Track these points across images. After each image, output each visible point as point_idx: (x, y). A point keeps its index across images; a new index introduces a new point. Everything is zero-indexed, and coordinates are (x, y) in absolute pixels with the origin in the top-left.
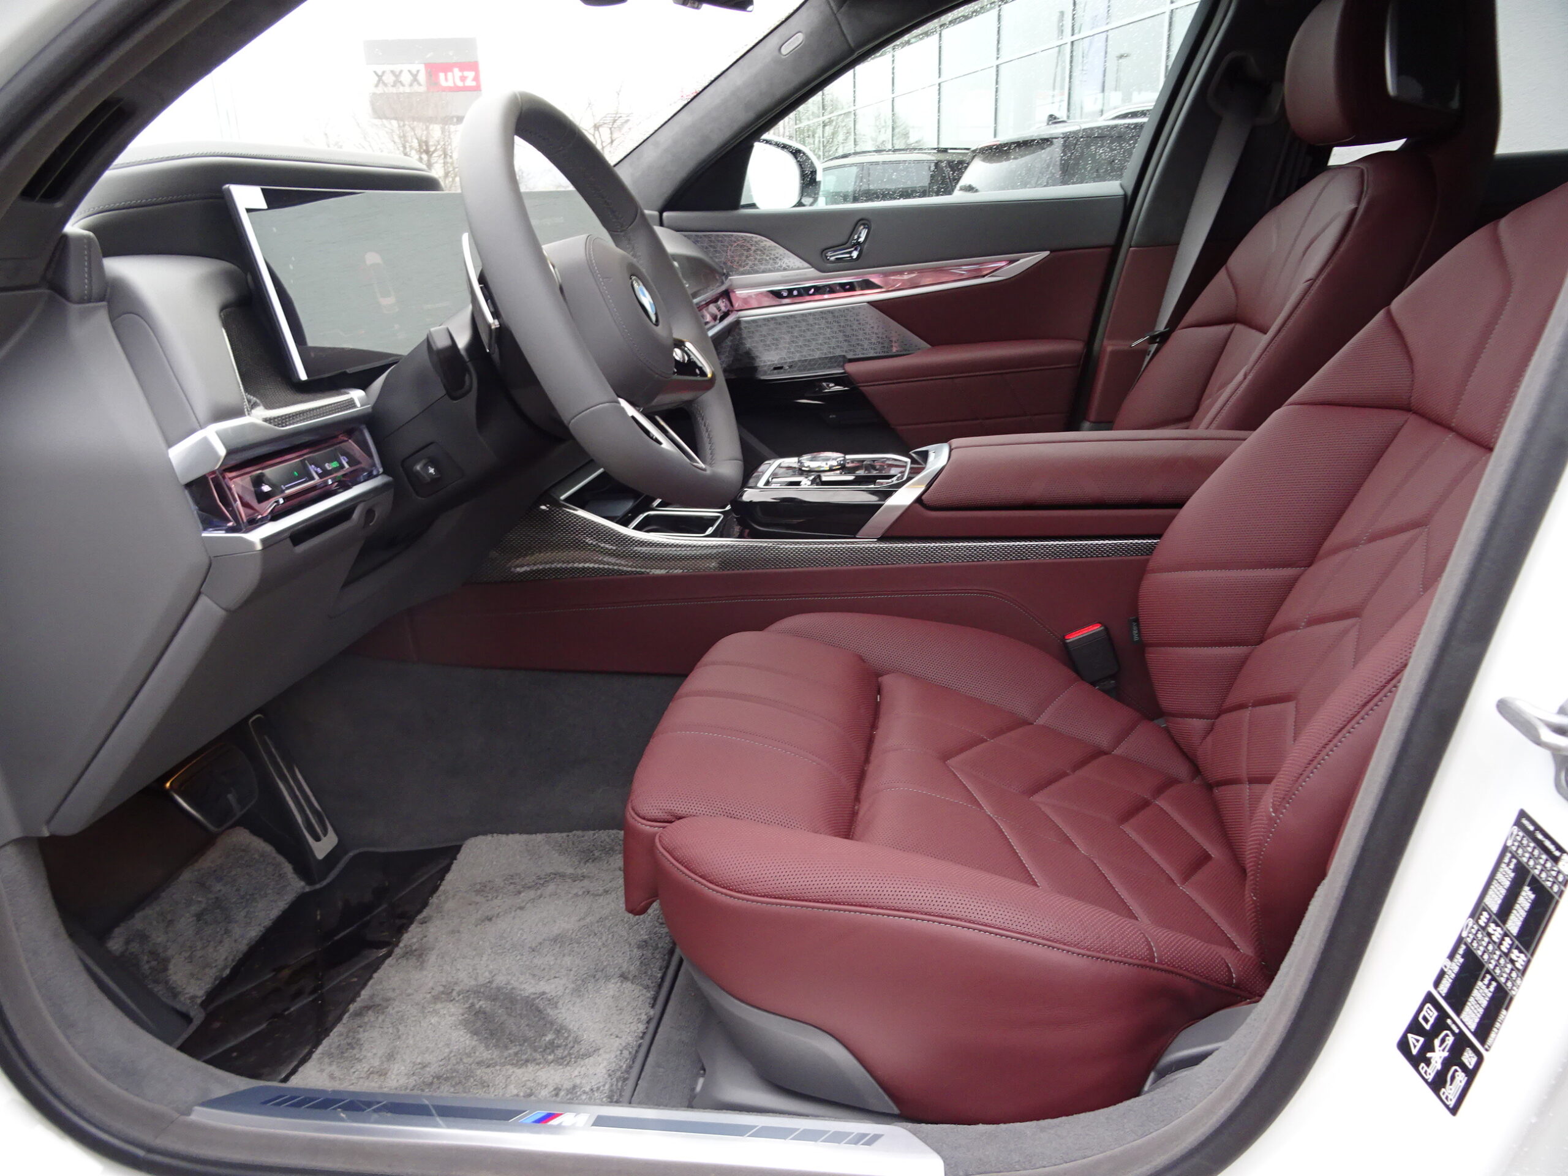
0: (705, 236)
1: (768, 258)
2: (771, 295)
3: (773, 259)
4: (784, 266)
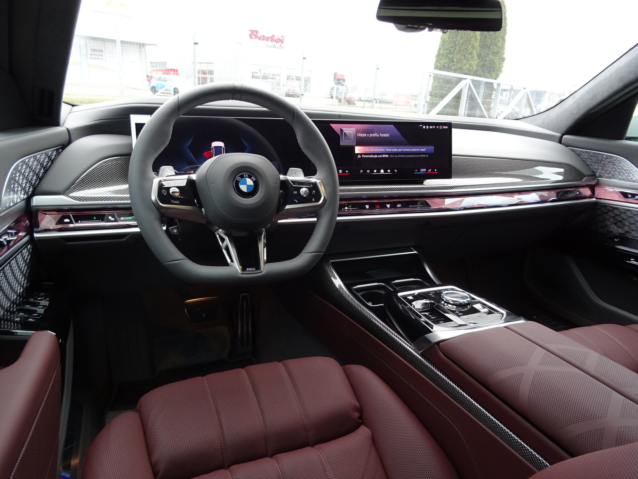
0: (586, 152)
1: (625, 172)
2: (621, 195)
3: (628, 173)
4: (634, 179)
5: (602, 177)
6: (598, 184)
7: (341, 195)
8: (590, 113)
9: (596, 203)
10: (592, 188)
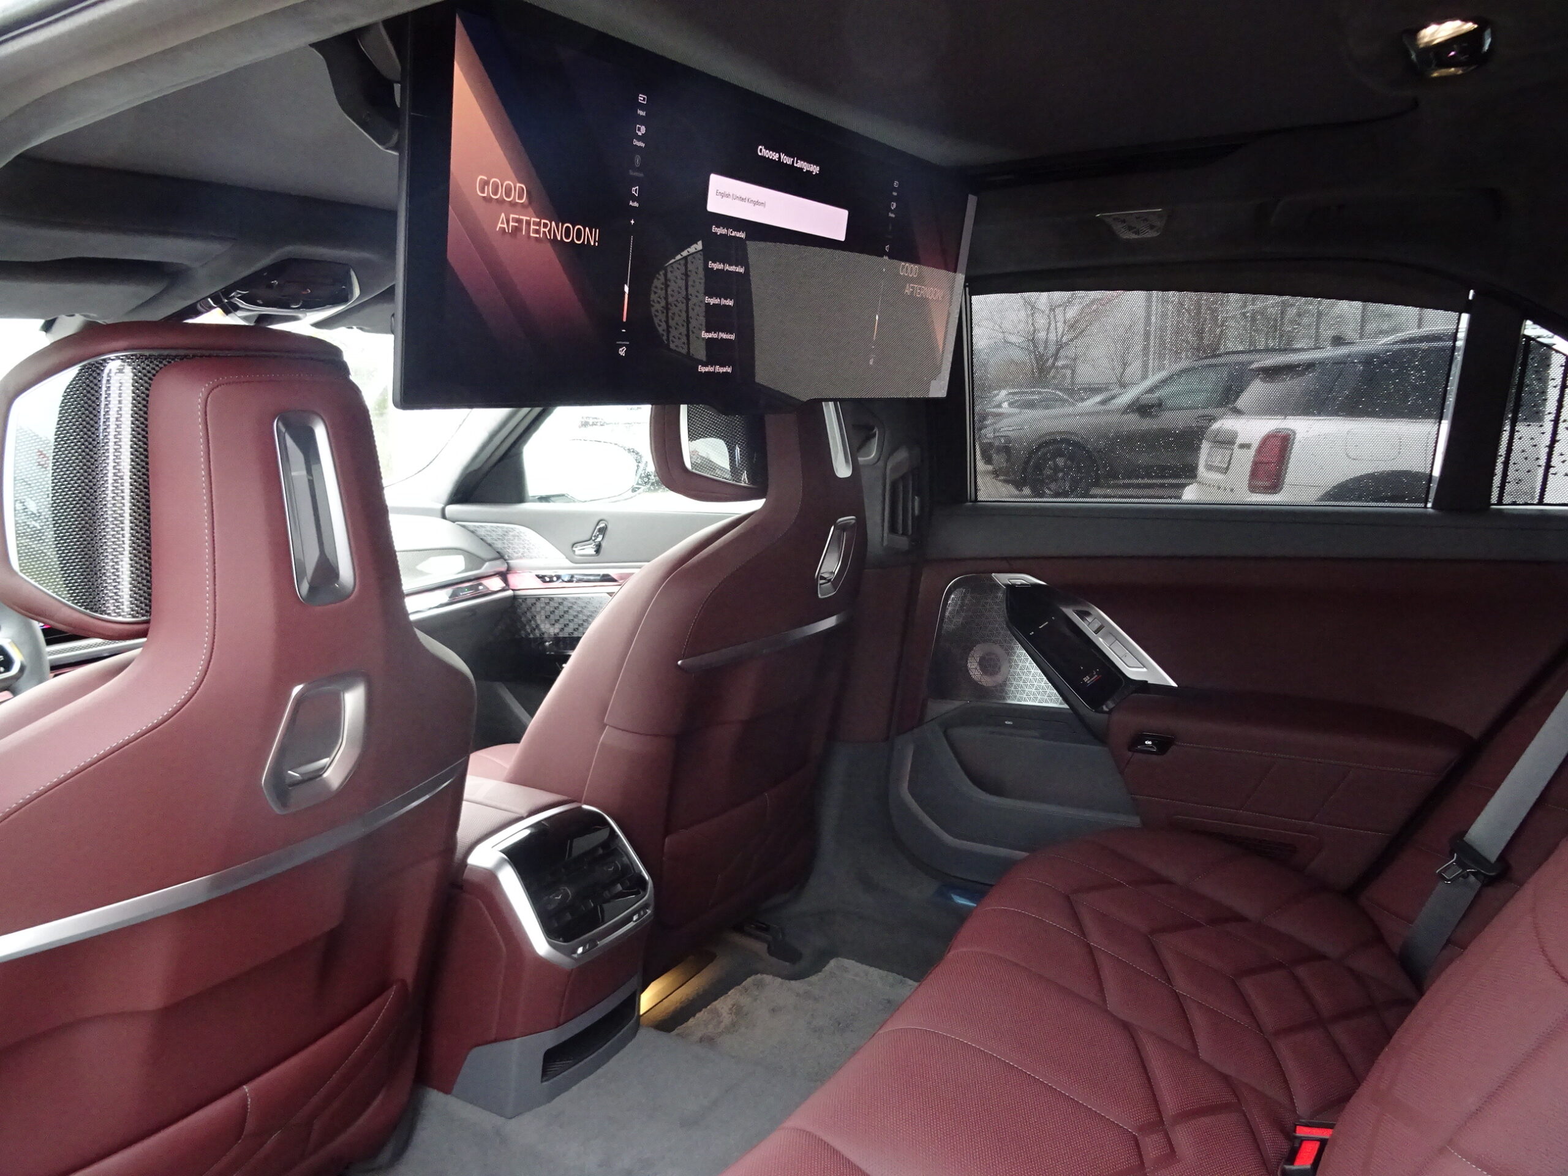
0: (482, 526)
2: (537, 578)
5: (512, 559)
6: (509, 570)
7: (50, 661)
8: (468, 472)
9: (514, 598)
10: (504, 575)
